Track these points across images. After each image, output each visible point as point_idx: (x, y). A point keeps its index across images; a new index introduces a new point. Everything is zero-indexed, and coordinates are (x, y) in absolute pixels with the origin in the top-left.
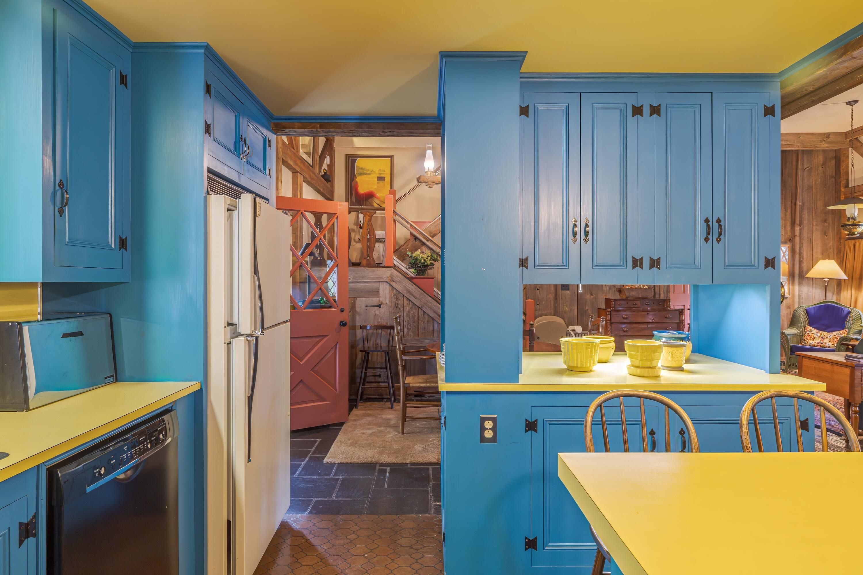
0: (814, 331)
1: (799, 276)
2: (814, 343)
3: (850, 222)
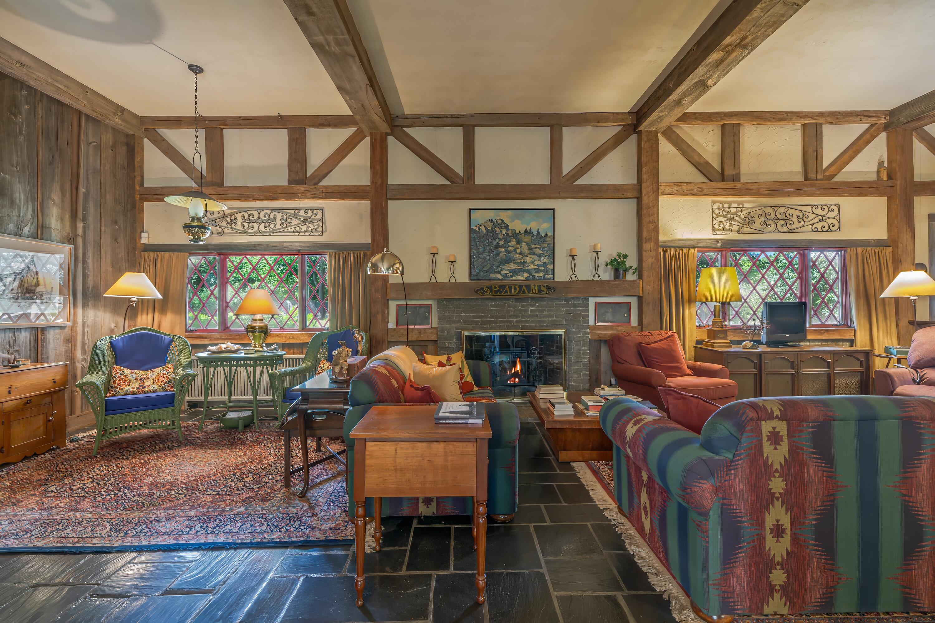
0: (128, 371)
1: (83, 295)
2: (131, 389)
3: (196, 223)
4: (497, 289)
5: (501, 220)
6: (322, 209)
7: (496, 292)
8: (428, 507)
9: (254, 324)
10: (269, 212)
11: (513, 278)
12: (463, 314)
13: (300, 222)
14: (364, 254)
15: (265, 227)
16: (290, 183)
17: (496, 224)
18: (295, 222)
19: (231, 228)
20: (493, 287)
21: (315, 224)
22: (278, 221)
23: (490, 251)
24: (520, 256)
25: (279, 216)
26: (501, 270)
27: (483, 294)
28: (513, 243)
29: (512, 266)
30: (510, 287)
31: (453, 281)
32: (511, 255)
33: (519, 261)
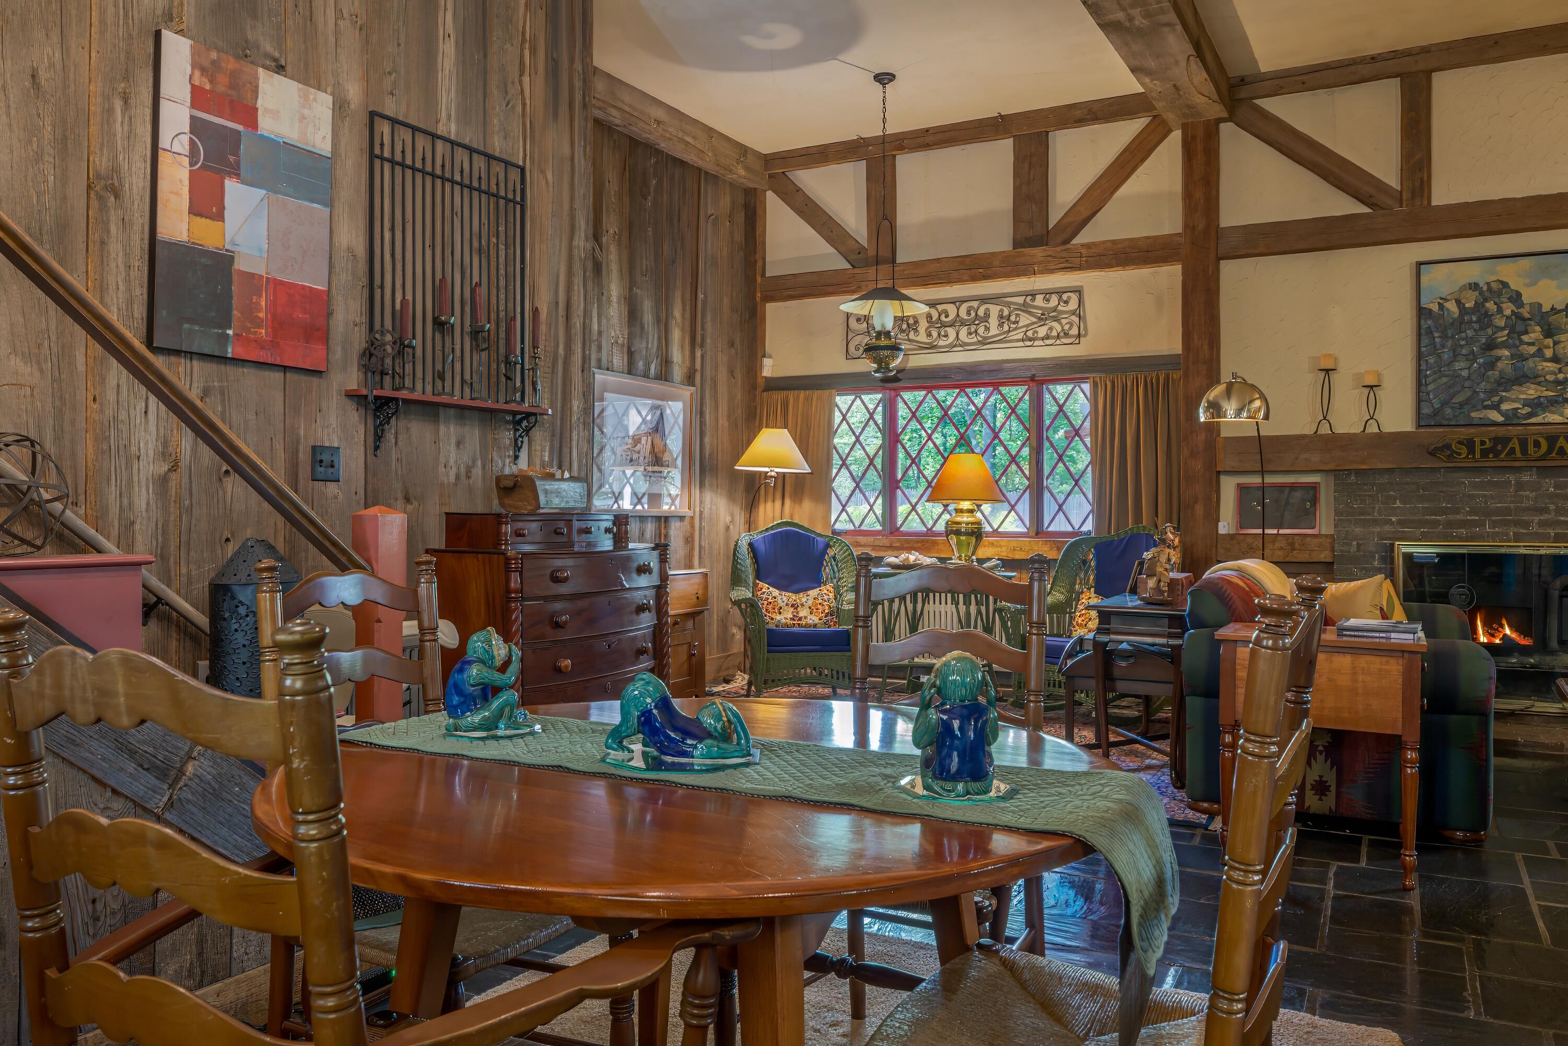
1: (700, 469)
2: (784, 620)
3: (884, 342)
4: (1488, 445)
5: (1502, 282)
6: (1079, 291)
7: (1484, 453)
8: (1320, 799)
9: (959, 519)
10: (975, 304)
11: (1533, 420)
12: (1398, 504)
13: (1035, 320)
14: (1167, 378)
15: (970, 334)
16: (1017, 244)
17: (1487, 294)
18: (1025, 320)
19: (909, 340)
20: (1477, 440)
21: (1064, 321)
22: (993, 321)
23: (1472, 357)
24: (1551, 366)
25: (994, 310)
26: (1501, 401)
27: (1450, 457)
28: (1535, 333)
29: (1531, 391)
30: (1523, 443)
31: (1373, 429)
32: (1530, 363)
33: (1550, 378)
